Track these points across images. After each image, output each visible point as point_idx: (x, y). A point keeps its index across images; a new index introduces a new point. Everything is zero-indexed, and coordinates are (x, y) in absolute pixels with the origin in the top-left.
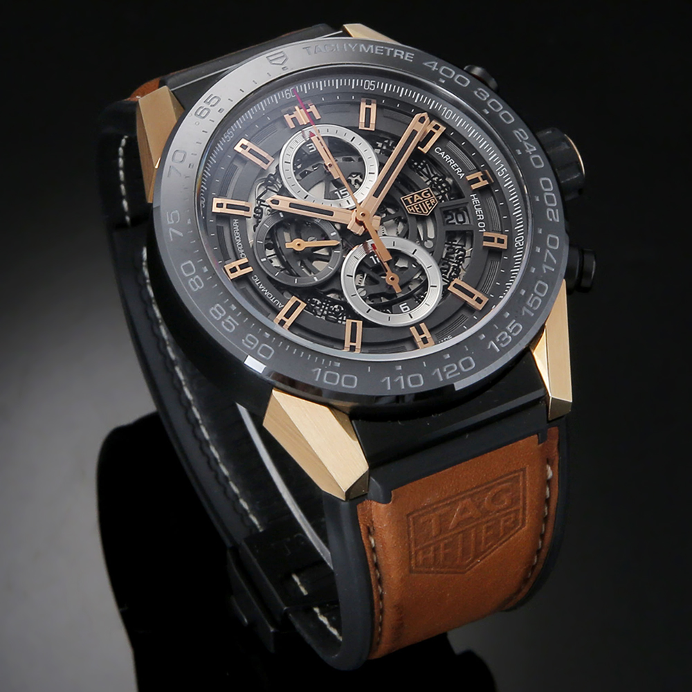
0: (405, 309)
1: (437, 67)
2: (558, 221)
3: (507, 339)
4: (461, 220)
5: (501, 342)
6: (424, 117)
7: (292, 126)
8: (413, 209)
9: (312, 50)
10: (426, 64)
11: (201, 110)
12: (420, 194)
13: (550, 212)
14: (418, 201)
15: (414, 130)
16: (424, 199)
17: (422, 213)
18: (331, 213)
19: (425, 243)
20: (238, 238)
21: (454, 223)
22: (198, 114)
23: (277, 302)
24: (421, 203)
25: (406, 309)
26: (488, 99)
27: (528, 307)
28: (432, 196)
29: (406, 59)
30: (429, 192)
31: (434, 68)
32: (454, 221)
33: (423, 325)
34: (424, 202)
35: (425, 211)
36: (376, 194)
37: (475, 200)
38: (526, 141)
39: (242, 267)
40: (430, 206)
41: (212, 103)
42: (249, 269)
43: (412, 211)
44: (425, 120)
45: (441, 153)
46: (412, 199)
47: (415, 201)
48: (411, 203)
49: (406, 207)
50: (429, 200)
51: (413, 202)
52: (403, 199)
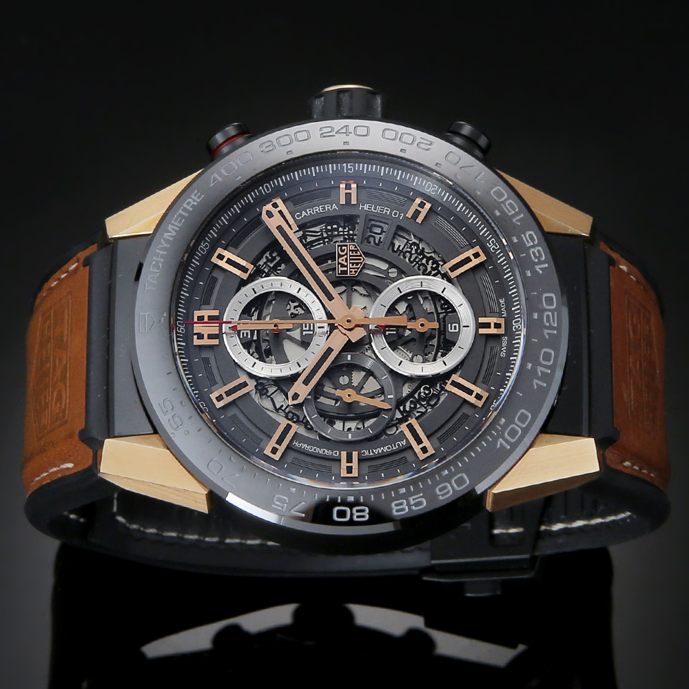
0: (455, 329)
3: (538, 251)
4: (378, 230)
5: (538, 258)
6: (267, 211)
7: (215, 342)
8: (353, 270)
10: (211, 185)
12: (340, 256)
14: (346, 261)
15: (277, 228)
17: (361, 263)
18: (329, 350)
19: (390, 275)
20: (315, 450)
23: (399, 444)
24: (351, 259)
25: (455, 327)
27: (514, 216)
28: (346, 246)
29: (199, 200)
30: (341, 246)
31: (220, 178)
32: (378, 237)
33: (481, 320)
34: (350, 256)
35: (360, 259)
36: (330, 297)
37: (366, 207)
39: (349, 460)
40: (356, 253)
42: (354, 454)
43: (356, 272)
45: (303, 215)
46: (343, 266)
47: (346, 264)
48: (346, 269)
49: (349, 275)
50: (350, 250)
51: (346, 266)
52: (339, 274)
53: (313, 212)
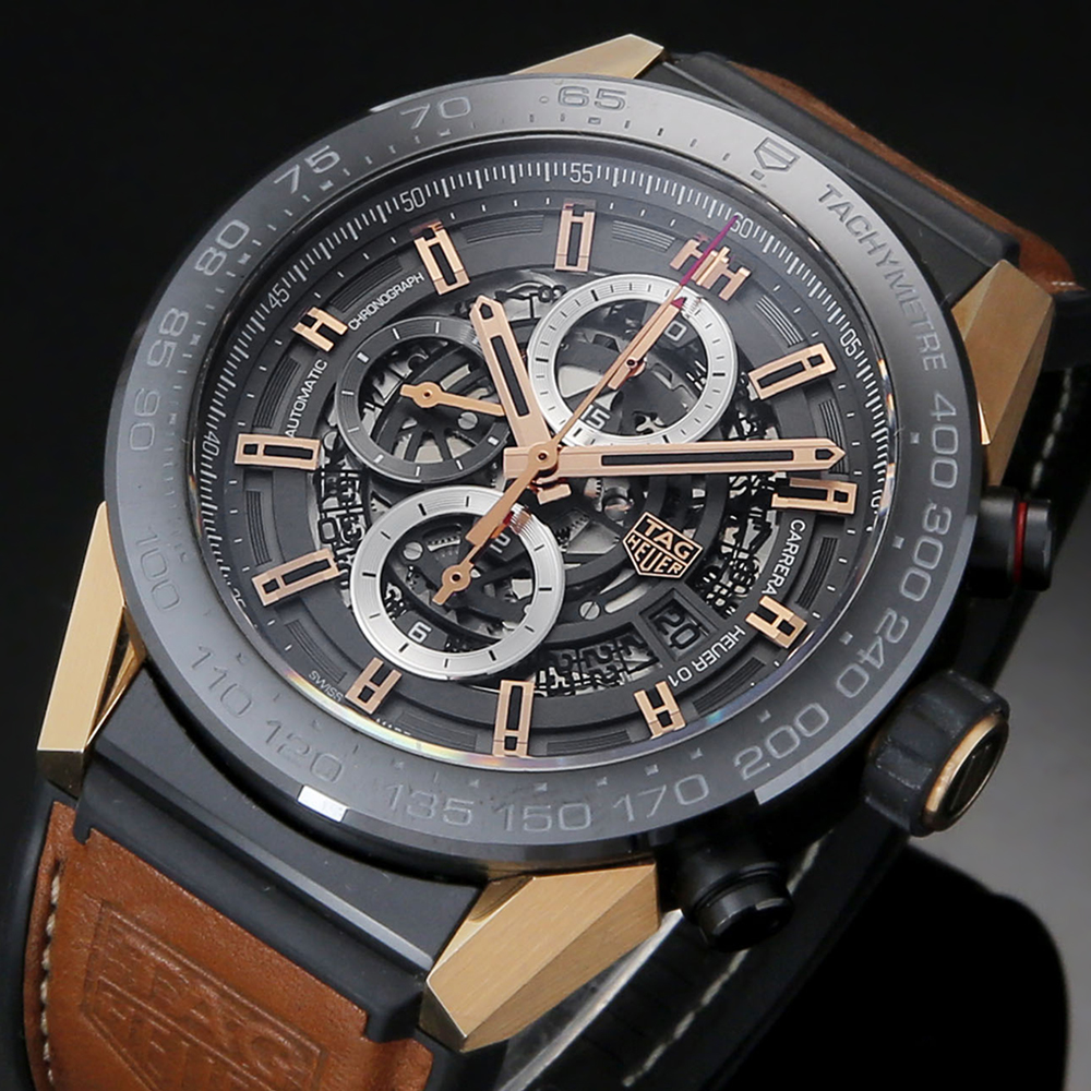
0: (415, 634)
1: (942, 417)
2: (746, 777)
4: (684, 638)
5: (414, 802)
6: (832, 454)
7: (677, 263)
8: (636, 543)
9: (833, 200)
10: (938, 396)
11: (580, 92)
12: (677, 540)
13: (754, 754)
14: (659, 543)
15: (792, 452)
16: (672, 551)
17: (638, 563)
18: (523, 410)
19: (590, 604)
20: (385, 299)
21: (667, 633)
22: (568, 92)
23: (294, 423)
24: (658, 551)
25: (420, 636)
26: (935, 535)
27: (518, 813)
29: (925, 360)
30: (692, 553)
31: (939, 415)
32: (672, 630)
33: (394, 676)
34: (664, 555)
35: (646, 566)
36: (608, 460)
37: (731, 638)
38: (885, 642)
39: (324, 331)
40: (662, 567)
41: (604, 102)
42: (327, 345)
43: (630, 545)
44: (828, 458)
45: (794, 534)
46: (657, 532)
47: (656, 539)
48: (648, 534)
49: (633, 531)
50: (674, 561)
51: (651, 537)
52: (647, 517)
53: (788, 553)
